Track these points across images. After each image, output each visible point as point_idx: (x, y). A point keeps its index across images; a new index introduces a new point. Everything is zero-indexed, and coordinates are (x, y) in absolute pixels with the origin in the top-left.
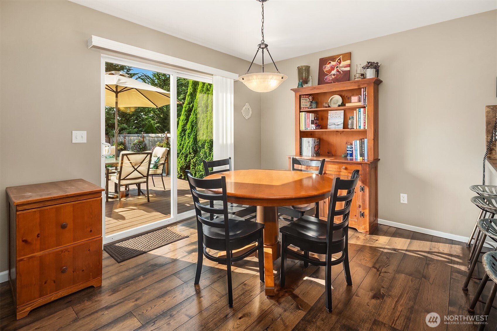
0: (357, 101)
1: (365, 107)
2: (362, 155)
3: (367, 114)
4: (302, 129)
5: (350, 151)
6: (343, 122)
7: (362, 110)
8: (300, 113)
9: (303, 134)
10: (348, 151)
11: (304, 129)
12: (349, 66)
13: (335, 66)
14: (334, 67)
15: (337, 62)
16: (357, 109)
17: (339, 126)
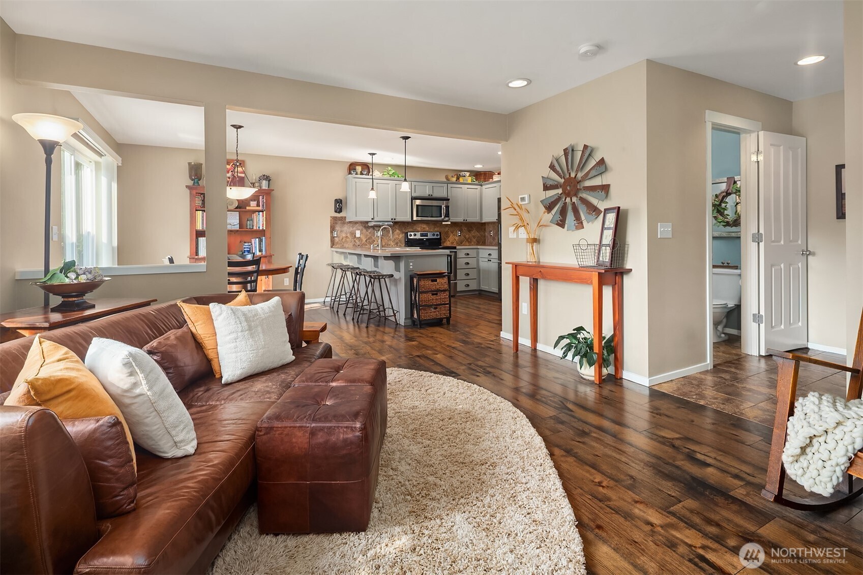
0: (256, 205)
1: (263, 212)
2: (260, 250)
3: (266, 217)
4: (198, 229)
5: (248, 248)
6: (238, 222)
7: (261, 213)
8: (196, 212)
9: (200, 234)
10: (245, 248)
11: (201, 229)
12: (244, 172)
13: (230, 169)
14: (229, 171)
15: (232, 166)
16: (257, 213)
17: (235, 226)
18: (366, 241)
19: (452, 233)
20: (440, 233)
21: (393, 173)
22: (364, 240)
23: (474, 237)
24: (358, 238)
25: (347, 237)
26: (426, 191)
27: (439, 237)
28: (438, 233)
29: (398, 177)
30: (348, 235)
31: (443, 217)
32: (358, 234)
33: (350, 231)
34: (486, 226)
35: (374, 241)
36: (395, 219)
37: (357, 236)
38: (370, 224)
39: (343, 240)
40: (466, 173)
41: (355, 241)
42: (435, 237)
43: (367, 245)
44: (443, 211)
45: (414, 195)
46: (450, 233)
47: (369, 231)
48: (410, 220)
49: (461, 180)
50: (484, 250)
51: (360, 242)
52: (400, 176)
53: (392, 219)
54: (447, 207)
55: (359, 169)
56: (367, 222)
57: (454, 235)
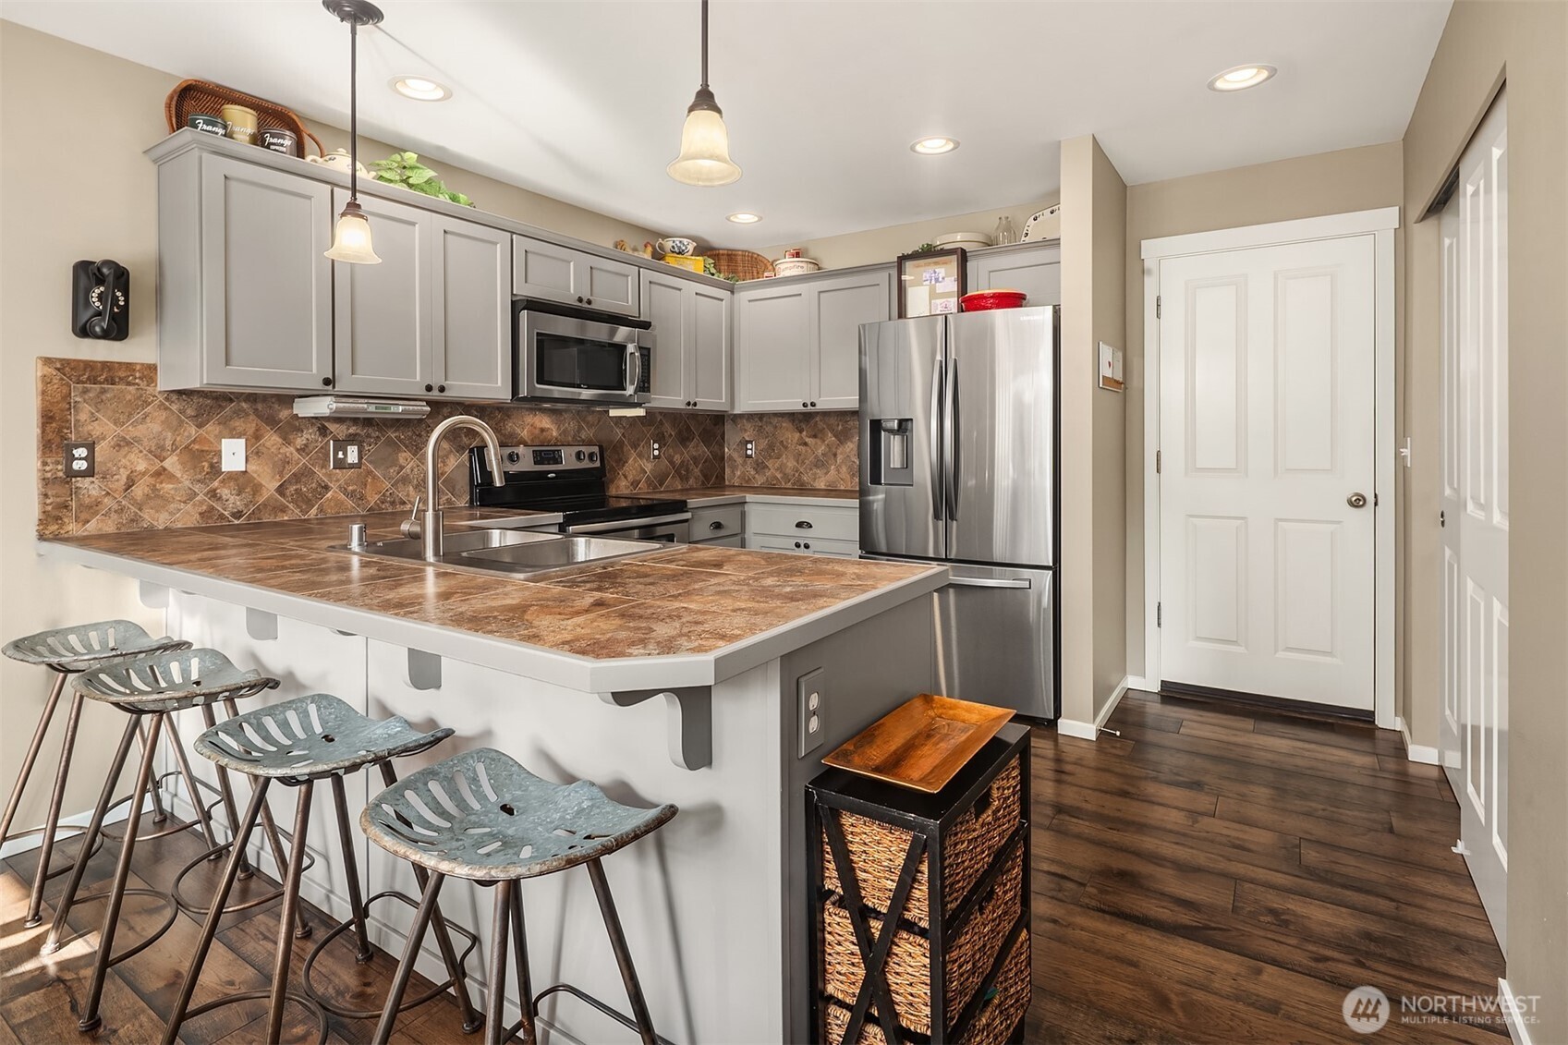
18: (281, 490)
19: (635, 446)
20: (601, 448)
21: (429, 182)
22: (270, 485)
23: (695, 460)
24: (233, 476)
25: (161, 473)
26: (566, 282)
27: (598, 464)
28: (596, 449)
29: (454, 199)
30: (171, 463)
31: (630, 390)
32: (233, 455)
33: (182, 440)
34: (728, 426)
35: (327, 488)
36: (442, 389)
37: (225, 467)
38: (305, 409)
39: (139, 491)
40: (685, 241)
41: (213, 494)
42: (586, 464)
43: (283, 510)
44: (632, 368)
45: (524, 291)
46: (627, 447)
47: (300, 442)
48: (506, 395)
49: (672, 261)
50: (773, 508)
51: (247, 495)
52: (462, 197)
53: (429, 388)
54: (646, 354)
55: (243, 121)
56: (287, 399)
57: (640, 455)
